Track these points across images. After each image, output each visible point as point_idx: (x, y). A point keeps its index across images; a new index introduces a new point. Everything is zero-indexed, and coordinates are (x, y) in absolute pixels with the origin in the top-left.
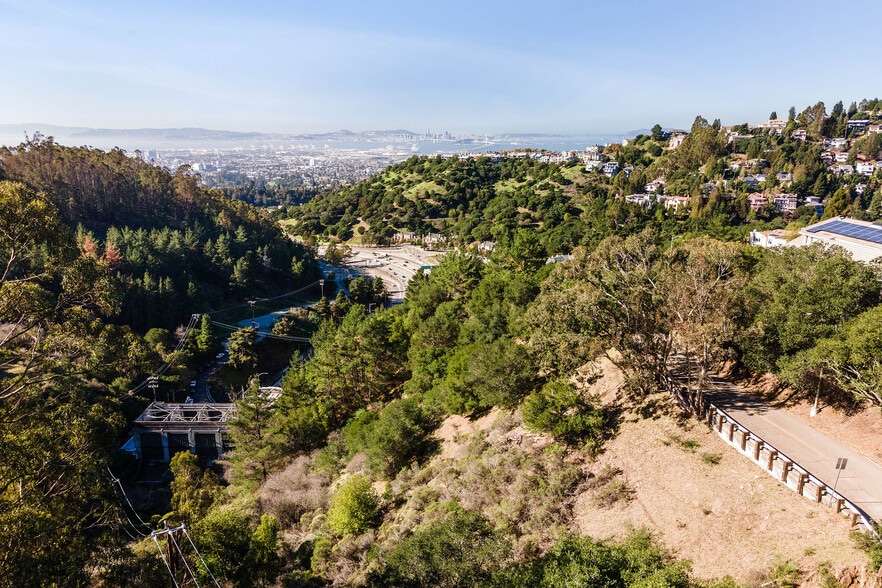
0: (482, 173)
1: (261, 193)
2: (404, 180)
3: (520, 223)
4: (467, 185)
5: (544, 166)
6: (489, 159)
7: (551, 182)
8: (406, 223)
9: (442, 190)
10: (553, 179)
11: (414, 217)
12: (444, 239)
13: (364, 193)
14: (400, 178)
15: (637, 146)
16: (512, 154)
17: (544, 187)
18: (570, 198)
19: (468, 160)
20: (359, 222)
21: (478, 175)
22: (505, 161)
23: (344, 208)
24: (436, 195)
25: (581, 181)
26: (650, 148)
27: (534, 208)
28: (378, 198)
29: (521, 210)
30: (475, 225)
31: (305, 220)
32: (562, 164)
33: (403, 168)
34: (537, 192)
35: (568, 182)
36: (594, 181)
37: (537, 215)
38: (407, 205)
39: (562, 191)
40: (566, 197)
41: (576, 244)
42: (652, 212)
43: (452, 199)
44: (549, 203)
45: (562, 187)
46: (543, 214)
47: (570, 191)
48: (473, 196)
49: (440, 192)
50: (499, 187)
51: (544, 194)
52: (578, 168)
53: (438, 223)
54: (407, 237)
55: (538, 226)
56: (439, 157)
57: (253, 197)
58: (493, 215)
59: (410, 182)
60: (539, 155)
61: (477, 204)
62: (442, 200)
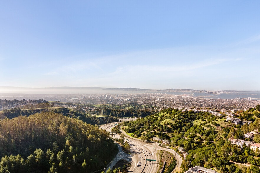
0: (189, 117)
1: (133, 111)
2: (165, 116)
3: (196, 141)
4: (182, 121)
5: (212, 116)
6: (193, 112)
7: (211, 124)
8: (158, 134)
9: (173, 122)
10: (212, 123)
11: (161, 132)
12: (168, 143)
13: (151, 119)
14: (164, 115)
15: (249, 112)
16: (202, 110)
17: (208, 127)
18: (218, 132)
19: (185, 111)
20: (144, 131)
21: (187, 117)
22: (199, 112)
23: (144, 124)
24: (171, 124)
25: (223, 125)
26: (255, 114)
27: (202, 135)
28: (155, 122)
29: (198, 135)
30: (180, 139)
31: (131, 127)
32: (218, 117)
33: (165, 112)
34: (205, 128)
35: (218, 125)
36: (229, 126)
37: (203, 137)
38: (160, 127)
39: (215, 129)
40: (216, 132)
41: (207, 160)
42: (243, 150)
43: (176, 126)
44: (209, 133)
45: (215, 127)
46: (206, 137)
47: (218, 129)
48: (184, 125)
49: (172, 123)
50: (195, 122)
51: (208, 129)
52: (223, 119)
53: (169, 134)
54: (157, 139)
55: (203, 142)
56: (177, 109)
57: (130, 113)
58: (187, 135)
59: (166, 117)
60: (212, 111)
61: (185, 128)
62: (173, 126)
